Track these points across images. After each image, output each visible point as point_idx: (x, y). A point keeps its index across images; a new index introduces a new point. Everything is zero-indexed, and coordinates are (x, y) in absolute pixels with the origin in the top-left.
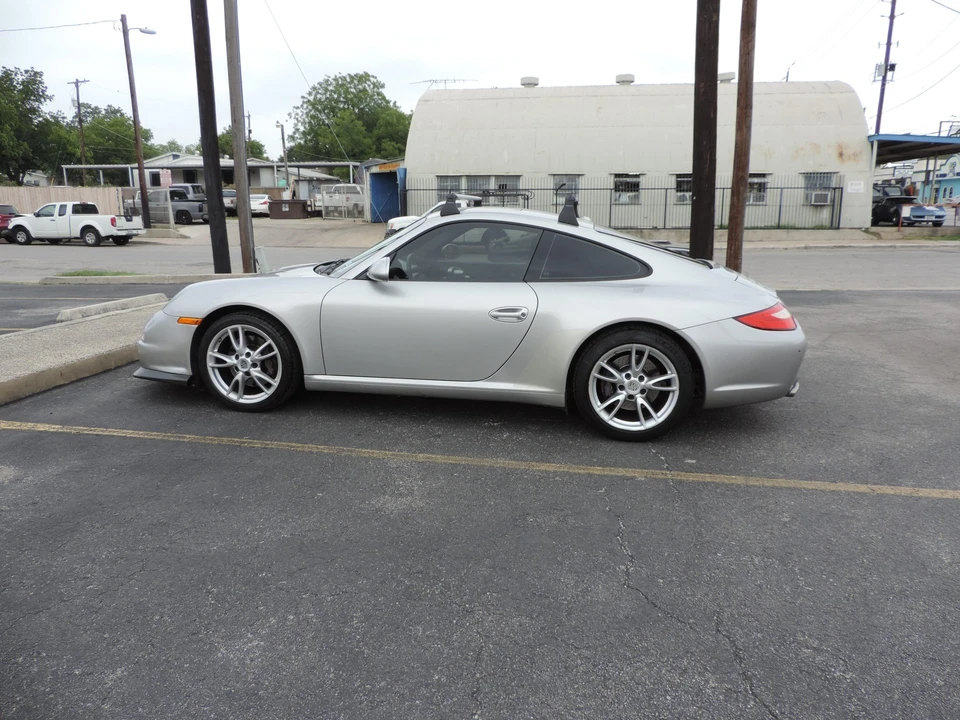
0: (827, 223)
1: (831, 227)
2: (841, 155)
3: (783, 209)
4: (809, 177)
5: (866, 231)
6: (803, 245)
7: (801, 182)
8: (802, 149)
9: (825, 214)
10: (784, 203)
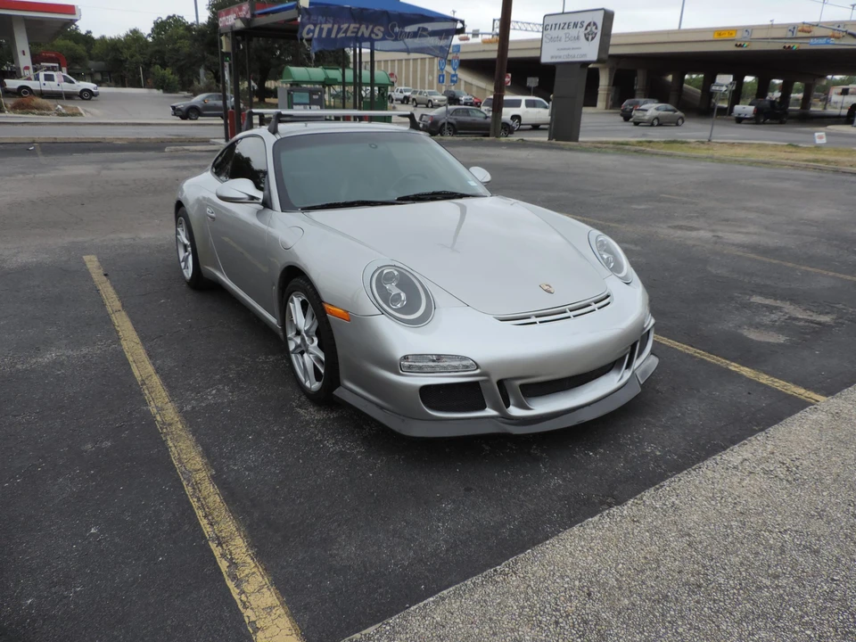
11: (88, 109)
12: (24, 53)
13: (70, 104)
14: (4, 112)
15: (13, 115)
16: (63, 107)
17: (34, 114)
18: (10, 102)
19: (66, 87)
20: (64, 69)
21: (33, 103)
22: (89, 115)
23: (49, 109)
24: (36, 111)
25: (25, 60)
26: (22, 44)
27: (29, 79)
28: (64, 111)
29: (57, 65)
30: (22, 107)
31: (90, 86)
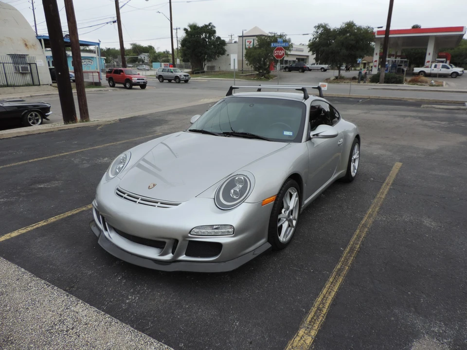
0: (31, 82)
1: (34, 85)
2: (26, 45)
3: (7, 75)
4: (13, 56)
5: (51, 85)
6: (29, 95)
7: (10, 60)
8: (3, 40)
9: (28, 78)
10: (7, 72)
11: (449, 83)
12: (429, 54)
13: (440, 80)
14: (403, 84)
15: (408, 85)
16: (435, 81)
17: (417, 85)
18: (409, 79)
19: (444, 71)
20: (448, 62)
21: (420, 80)
22: (447, 86)
23: (426, 82)
24: (420, 84)
25: (429, 58)
26: (430, 50)
27: (427, 67)
28: (434, 84)
29: (445, 59)
30: (414, 82)
31: (459, 70)
